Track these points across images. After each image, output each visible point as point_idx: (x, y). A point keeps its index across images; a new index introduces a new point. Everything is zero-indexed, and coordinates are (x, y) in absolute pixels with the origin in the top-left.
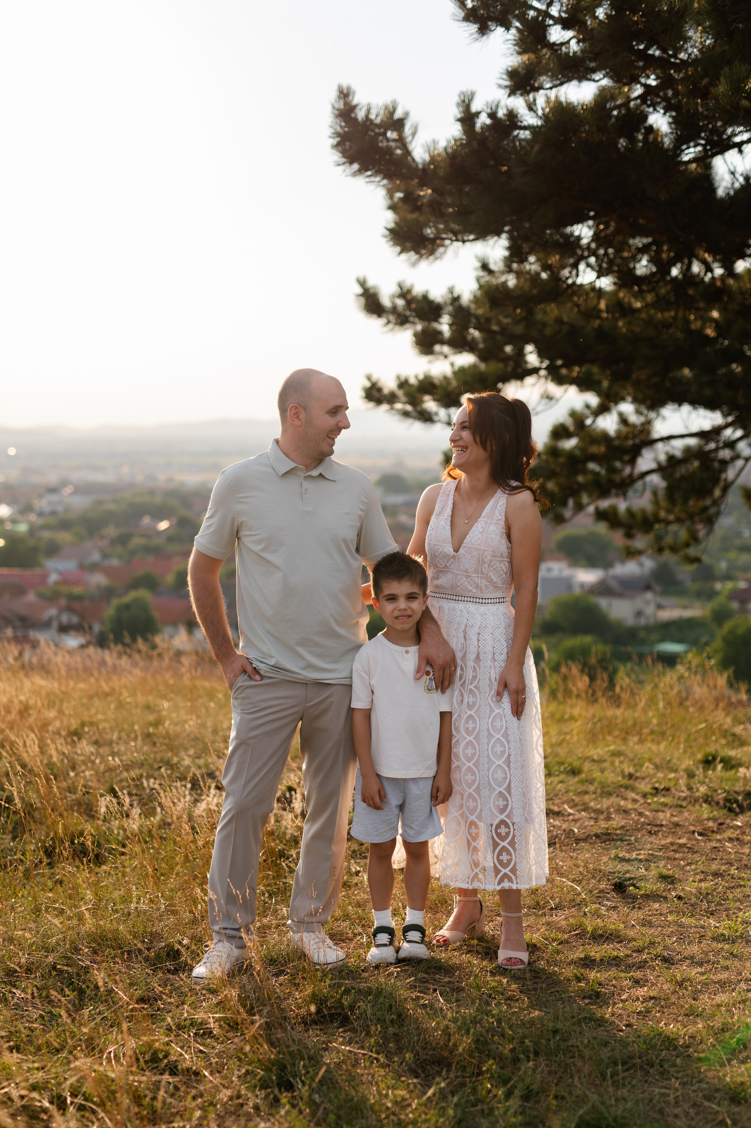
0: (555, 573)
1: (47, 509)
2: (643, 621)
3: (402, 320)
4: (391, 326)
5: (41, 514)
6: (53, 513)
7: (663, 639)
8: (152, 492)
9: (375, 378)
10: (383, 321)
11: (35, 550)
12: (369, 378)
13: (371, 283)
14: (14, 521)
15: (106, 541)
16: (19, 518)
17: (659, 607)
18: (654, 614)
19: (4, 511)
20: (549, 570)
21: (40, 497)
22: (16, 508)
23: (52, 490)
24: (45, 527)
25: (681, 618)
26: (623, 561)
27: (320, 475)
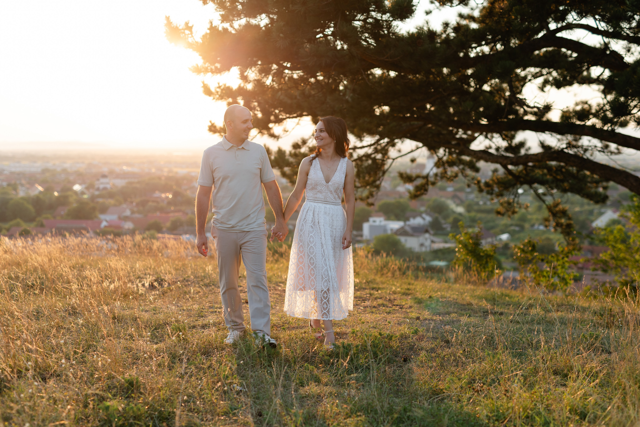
0: (377, 223)
1: (101, 186)
2: (424, 249)
3: (221, 97)
4: (214, 100)
5: (98, 189)
6: (105, 189)
7: (434, 259)
8: (160, 178)
9: (213, 122)
10: (212, 98)
11: (94, 209)
12: (211, 122)
13: (205, 83)
14: (83, 193)
15: (134, 204)
16: (85, 191)
17: (433, 242)
18: (430, 246)
19: (77, 187)
20: (374, 221)
21: (98, 180)
22: (84, 186)
23: (104, 176)
24: (100, 196)
25: (444, 247)
26: (414, 217)
27: (243, 148)
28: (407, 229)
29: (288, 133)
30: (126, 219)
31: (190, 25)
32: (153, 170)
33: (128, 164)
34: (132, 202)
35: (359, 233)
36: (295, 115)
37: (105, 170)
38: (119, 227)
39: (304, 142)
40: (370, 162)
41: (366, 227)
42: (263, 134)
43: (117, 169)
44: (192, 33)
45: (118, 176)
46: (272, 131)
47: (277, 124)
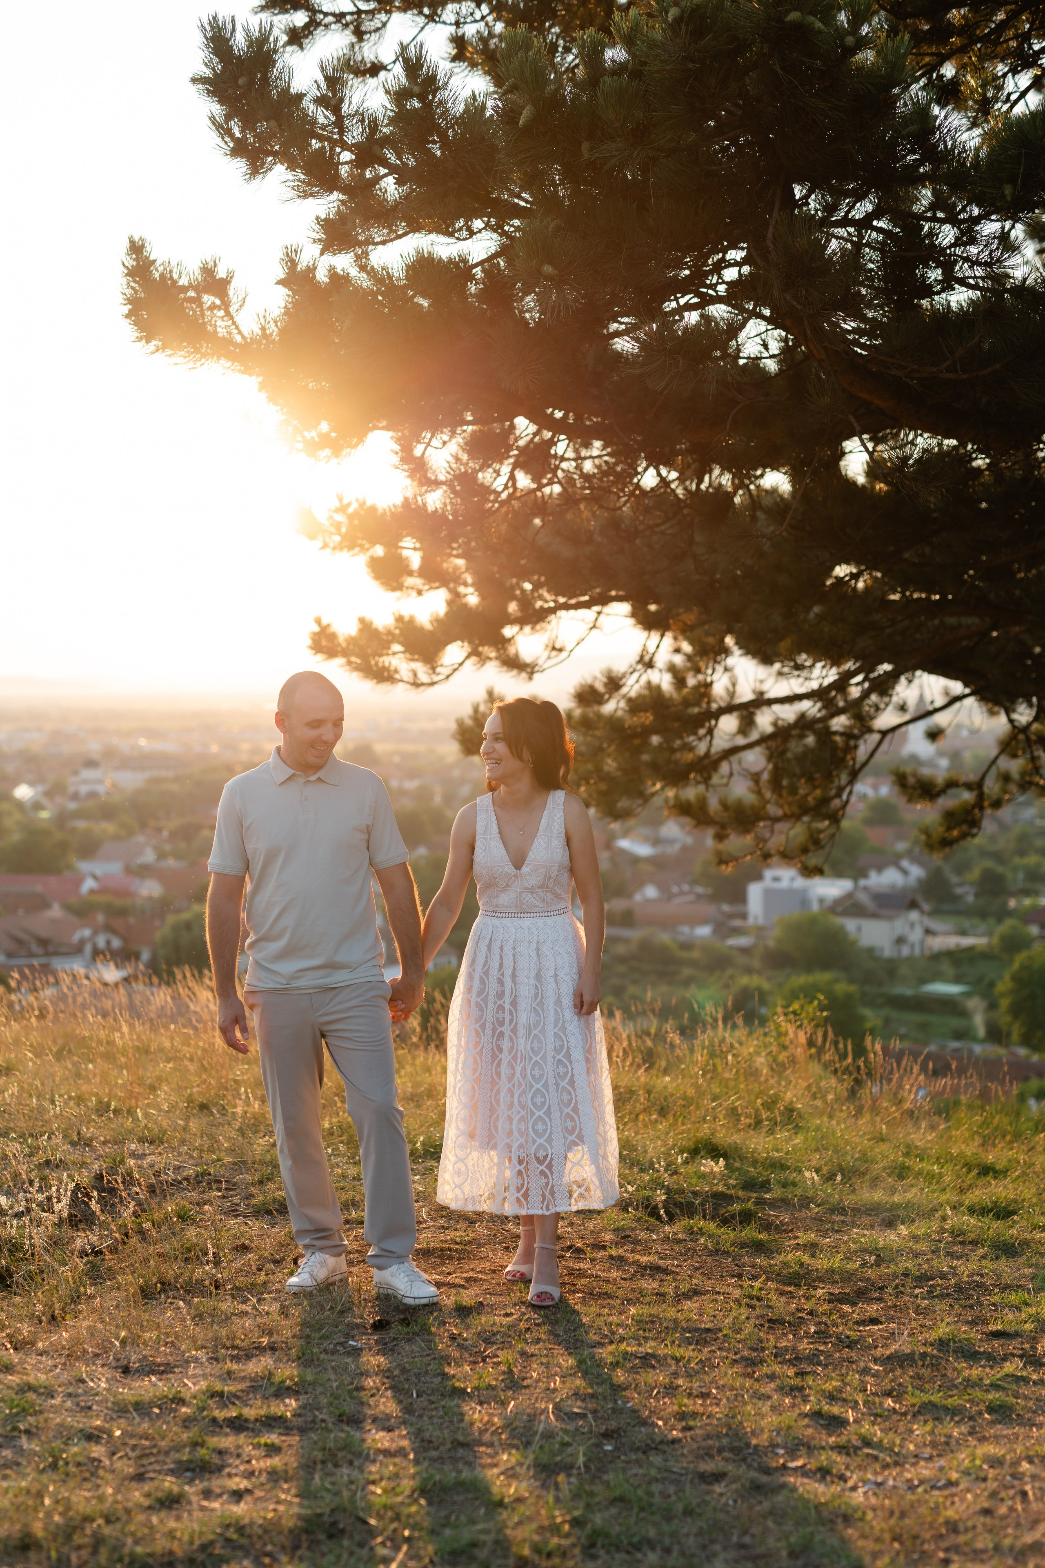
0: (784, 884)
1: (84, 789)
2: (905, 951)
3: (350, 542)
4: (328, 551)
5: (75, 797)
6: (92, 795)
7: (934, 977)
8: (229, 768)
9: (325, 622)
10: (320, 544)
11: (63, 847)
12: (318, 621)
14: (37, 806)
15: (165, 834)
16: (45, 801)
17: (928, 932)
18: (922, 942)
19: (23, 792)
20: (776, 879)
21: (76, 773)
22: (40, 788)
23: (91, 764)
24: (80, 814)
25: (958, 945)
26: (880, 869)
27: (319, 779)
28: (863, 898)
29: (564, 654)
30: (144, 871)
31: (221, 273)
32: (214, 749)
33: (152, 734)
34: (159, 830)
35: (738, 908)
36: (586, 598)
37: (94, 747)
38: (125, 893)
39: (614, 683)
40: (810, 740)
41: (755, 892)
42: (483, 660)
43: (123, 745)
44: (226, 305)
45: (127, 763)
46: (512, 650)
47: (527, 629)
